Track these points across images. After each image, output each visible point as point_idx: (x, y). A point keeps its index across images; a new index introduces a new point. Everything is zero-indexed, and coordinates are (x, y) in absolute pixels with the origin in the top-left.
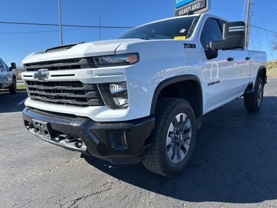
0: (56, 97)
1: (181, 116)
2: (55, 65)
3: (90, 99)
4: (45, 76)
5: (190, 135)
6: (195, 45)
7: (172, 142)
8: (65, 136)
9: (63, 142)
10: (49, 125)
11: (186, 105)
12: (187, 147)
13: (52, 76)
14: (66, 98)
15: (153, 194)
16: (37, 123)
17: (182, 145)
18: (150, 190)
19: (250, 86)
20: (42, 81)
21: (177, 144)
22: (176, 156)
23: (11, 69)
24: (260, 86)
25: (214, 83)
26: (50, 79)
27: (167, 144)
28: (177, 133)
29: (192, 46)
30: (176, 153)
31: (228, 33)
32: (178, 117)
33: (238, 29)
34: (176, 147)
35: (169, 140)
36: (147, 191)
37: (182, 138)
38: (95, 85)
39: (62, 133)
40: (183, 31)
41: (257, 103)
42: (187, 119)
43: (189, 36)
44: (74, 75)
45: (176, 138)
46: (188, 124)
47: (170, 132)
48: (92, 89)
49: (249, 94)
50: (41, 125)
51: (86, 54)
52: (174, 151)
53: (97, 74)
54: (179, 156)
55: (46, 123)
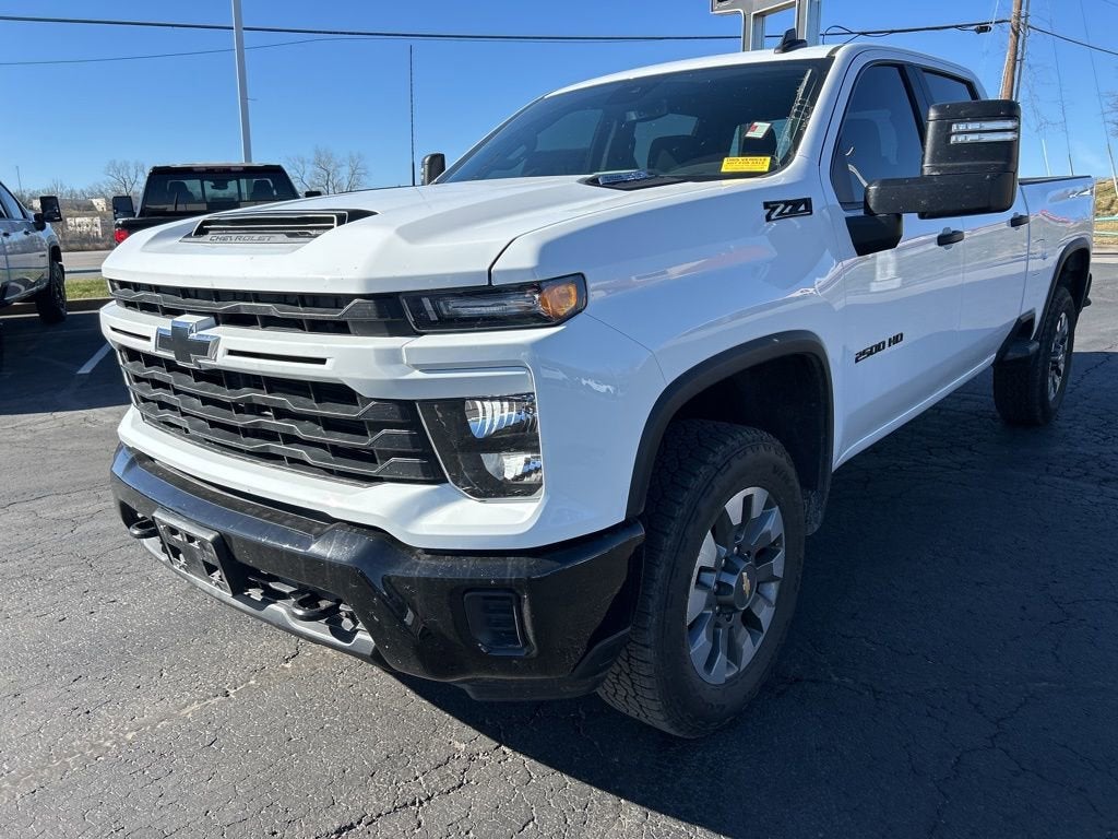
0: (248, 432)
1: (748, 501)
2: (245, 307)
3: (386, 456)
4: (203, 348)
5: (778, 564)
6: (807, 203)
7: (709, 605)
8: (287, 589)
9: (278, 608)
10: (222, 544)
11: (769, 451)
12: (765, 615)
13: (231, 353)
14: (290, 439)
15: (632, 813)
16: (174, 531)
17: (749, 611)
18: (620, 794)
19: (1023, 327)
20: (191, 366)
21: (729, 608)
22: (721, 658)
23: (40, 223)
24: (1061, 325)
25: (878, 348)
26: (223, 361)
27: (690, 617)
28: (730, 568)
29: (801, 207)
30: (722, 643)
31: (946, 151)
32: (734, 507)
33: (991, 132)
34: (722, 620)
35: (696, 601)
36: (610, 799)
37: (746, 586)
38: (407, 406)
39: (276, 579)
40: (759, 130)
41: (1044, 393)
42: (768, 505)
43: (786, 161)
44: (322, 361)
45: (723, 587)
46: (773, 525)
47: (702, 569)
48: (397, 419)
49: (1016, 361)
50: (191, 539)
51: (370, 282)
52: (715, 638)
53: (416, 367)
54: (734, 654)
55: (210, 537)
